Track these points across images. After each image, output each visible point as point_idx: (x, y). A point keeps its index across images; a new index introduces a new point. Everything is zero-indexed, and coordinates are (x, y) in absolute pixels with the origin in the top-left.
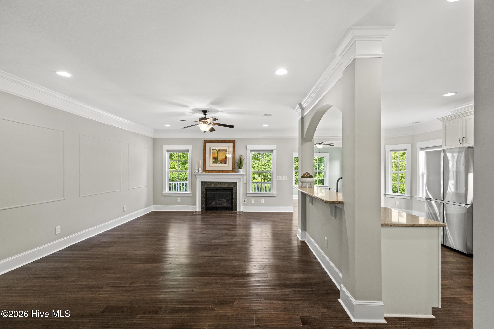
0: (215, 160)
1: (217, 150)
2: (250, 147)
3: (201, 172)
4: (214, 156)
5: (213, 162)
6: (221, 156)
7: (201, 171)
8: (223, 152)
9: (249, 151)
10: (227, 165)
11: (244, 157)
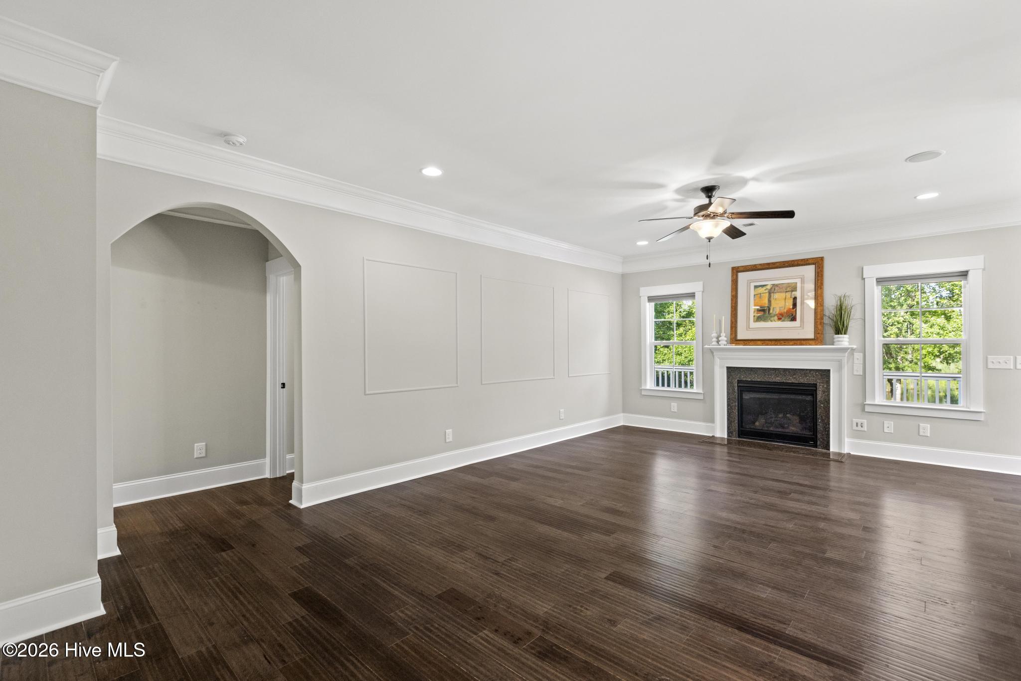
0: (764, 313)
1: (769, 287)
2: (873, 272)
3: (726, 343)
4: (759, 304)
5: (758, 319)
6: (781, 303)
7: (726, 341)
8: (786, 292)
9: (871, 284)
10: (796, 324)
11: (853, 301)
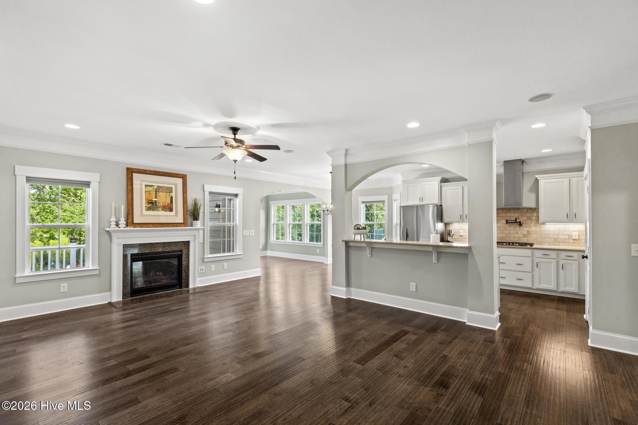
0: (152, 205)
1: (155, 187)
2: (209, 188)
4: (149, 198)
5: (148, 209)
6: (163, 199)
8: (166, 192)
9: (207, 194)
10: (173, 213)
11: (200, 203)
